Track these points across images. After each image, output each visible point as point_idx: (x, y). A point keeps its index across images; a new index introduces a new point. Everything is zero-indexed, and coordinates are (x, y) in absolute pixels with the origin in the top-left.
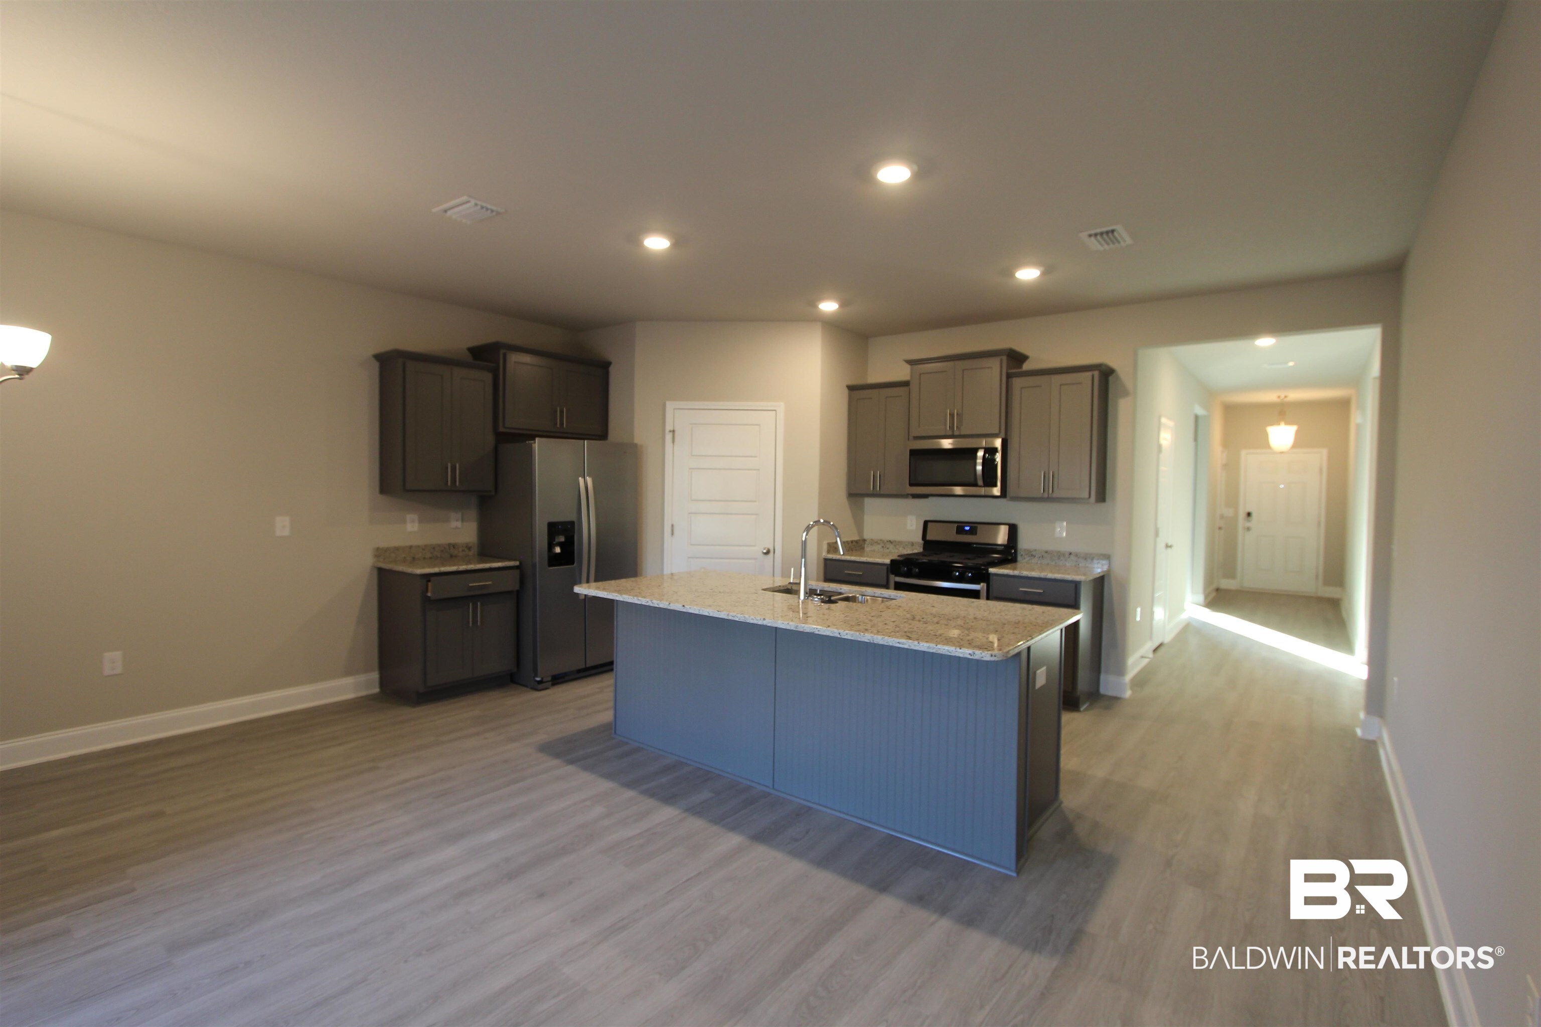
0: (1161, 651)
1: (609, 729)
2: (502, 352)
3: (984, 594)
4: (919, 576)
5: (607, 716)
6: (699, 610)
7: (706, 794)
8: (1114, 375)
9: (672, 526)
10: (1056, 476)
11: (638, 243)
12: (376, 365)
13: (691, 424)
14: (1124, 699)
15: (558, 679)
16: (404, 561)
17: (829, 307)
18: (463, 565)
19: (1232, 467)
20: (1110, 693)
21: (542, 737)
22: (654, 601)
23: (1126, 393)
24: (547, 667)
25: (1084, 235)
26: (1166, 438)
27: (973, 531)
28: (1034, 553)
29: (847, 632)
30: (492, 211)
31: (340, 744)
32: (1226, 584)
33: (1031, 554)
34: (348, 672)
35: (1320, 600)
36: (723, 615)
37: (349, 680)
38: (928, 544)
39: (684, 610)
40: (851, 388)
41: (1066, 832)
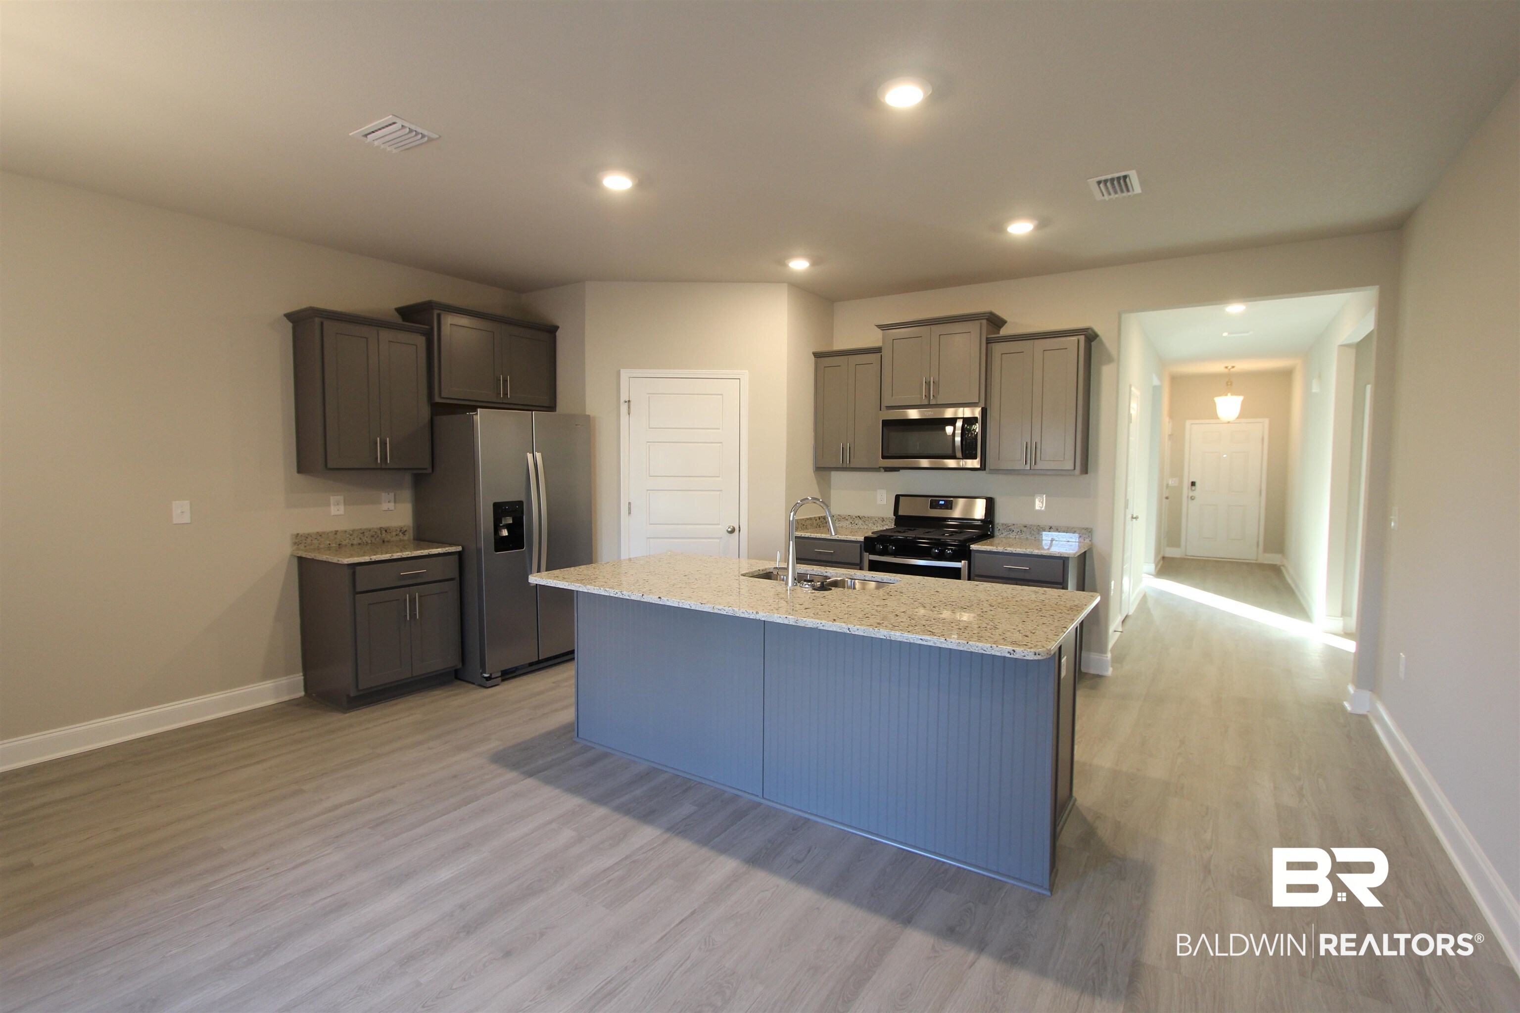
0: (1129, 622)
1: (571, 731)
2: (436, 312)
3: (964, 573)
4: (895, 554)
5: (568, 716)
6: (679, 602)
7: (687, 809)
8: (1098, 339)
9: (630, 503)
10: (1039, 447)
11: (595, 184)
12: (290, 325)
13: (648, 394)
14: (1109, 677)
15: (508, 675)
16: (329, 548)
17: (799, 265)
18: (397, 552)
19: (1177, 438)
20: (1093, 671)
21: (494, 745)
22: (624, 593)
23: (1110, 359)
24: (495, 661)
25: (1092, 182)
26: (1135, 408)
27: (949, 505)
28: (1012, 527)
29: (858, 626)
30: (423, 136)
31: (258, 762)
32: (1172, 552)
33: (1009, 528)
34: (268, 674)
35: (1262, 566)
36: (707, 608)
37: (268, 685)
38: (901, 520)
39: (661, 603)
40: (817, 355)
41: (1089, 836)
